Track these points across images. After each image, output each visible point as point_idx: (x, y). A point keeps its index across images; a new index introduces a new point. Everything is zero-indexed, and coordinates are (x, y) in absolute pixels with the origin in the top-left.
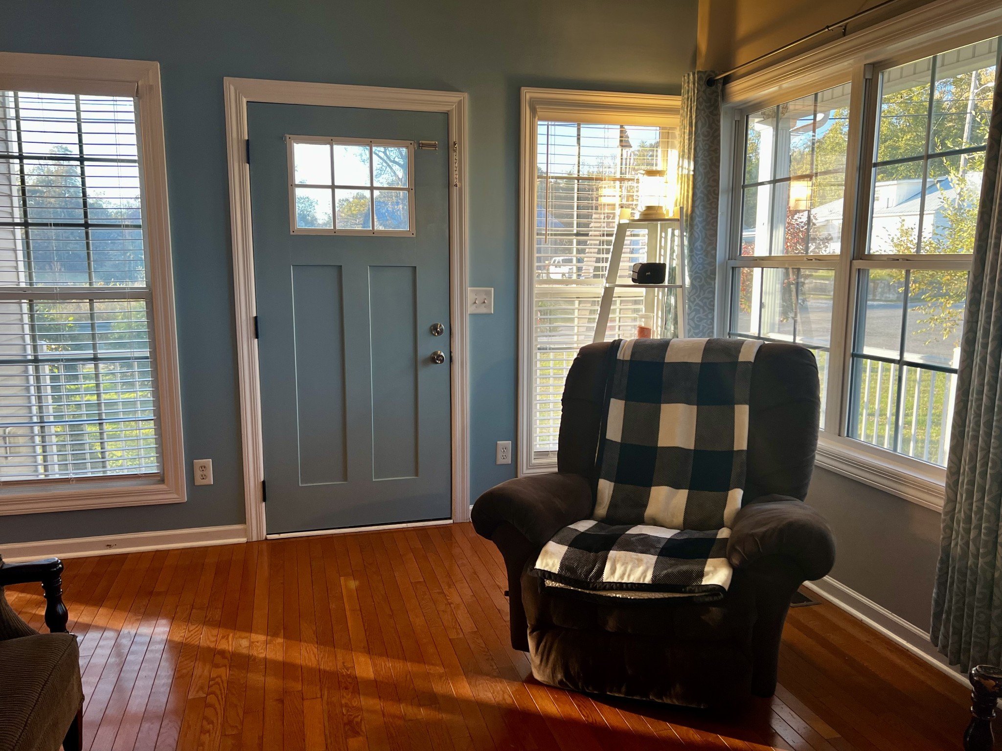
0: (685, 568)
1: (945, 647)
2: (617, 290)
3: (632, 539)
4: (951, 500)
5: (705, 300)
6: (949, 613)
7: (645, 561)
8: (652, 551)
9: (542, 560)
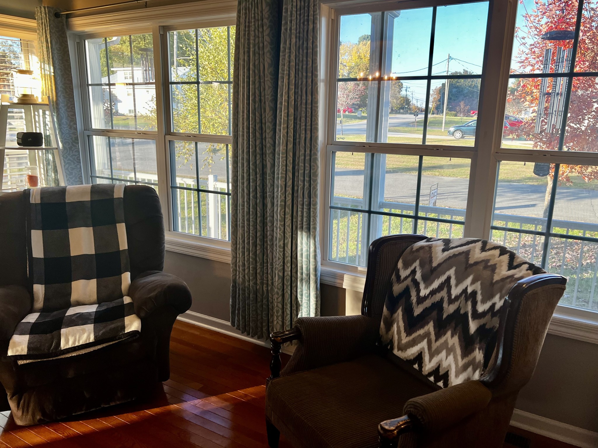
0: (113, 326)
1: (238, 326)
2: (6, 151)
3: (73, 318)
4: (235, 257)
5: (73, 157)
6: (239, 310)
7: (87, 329)
8: (89, 322)
9: (12, 349)
